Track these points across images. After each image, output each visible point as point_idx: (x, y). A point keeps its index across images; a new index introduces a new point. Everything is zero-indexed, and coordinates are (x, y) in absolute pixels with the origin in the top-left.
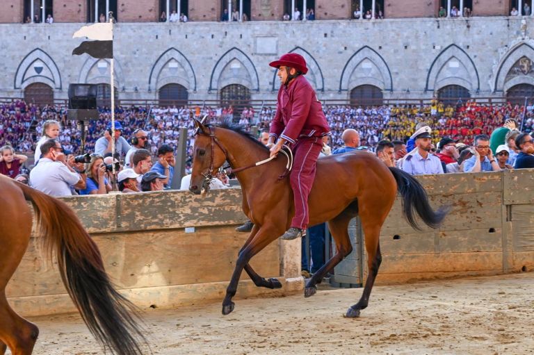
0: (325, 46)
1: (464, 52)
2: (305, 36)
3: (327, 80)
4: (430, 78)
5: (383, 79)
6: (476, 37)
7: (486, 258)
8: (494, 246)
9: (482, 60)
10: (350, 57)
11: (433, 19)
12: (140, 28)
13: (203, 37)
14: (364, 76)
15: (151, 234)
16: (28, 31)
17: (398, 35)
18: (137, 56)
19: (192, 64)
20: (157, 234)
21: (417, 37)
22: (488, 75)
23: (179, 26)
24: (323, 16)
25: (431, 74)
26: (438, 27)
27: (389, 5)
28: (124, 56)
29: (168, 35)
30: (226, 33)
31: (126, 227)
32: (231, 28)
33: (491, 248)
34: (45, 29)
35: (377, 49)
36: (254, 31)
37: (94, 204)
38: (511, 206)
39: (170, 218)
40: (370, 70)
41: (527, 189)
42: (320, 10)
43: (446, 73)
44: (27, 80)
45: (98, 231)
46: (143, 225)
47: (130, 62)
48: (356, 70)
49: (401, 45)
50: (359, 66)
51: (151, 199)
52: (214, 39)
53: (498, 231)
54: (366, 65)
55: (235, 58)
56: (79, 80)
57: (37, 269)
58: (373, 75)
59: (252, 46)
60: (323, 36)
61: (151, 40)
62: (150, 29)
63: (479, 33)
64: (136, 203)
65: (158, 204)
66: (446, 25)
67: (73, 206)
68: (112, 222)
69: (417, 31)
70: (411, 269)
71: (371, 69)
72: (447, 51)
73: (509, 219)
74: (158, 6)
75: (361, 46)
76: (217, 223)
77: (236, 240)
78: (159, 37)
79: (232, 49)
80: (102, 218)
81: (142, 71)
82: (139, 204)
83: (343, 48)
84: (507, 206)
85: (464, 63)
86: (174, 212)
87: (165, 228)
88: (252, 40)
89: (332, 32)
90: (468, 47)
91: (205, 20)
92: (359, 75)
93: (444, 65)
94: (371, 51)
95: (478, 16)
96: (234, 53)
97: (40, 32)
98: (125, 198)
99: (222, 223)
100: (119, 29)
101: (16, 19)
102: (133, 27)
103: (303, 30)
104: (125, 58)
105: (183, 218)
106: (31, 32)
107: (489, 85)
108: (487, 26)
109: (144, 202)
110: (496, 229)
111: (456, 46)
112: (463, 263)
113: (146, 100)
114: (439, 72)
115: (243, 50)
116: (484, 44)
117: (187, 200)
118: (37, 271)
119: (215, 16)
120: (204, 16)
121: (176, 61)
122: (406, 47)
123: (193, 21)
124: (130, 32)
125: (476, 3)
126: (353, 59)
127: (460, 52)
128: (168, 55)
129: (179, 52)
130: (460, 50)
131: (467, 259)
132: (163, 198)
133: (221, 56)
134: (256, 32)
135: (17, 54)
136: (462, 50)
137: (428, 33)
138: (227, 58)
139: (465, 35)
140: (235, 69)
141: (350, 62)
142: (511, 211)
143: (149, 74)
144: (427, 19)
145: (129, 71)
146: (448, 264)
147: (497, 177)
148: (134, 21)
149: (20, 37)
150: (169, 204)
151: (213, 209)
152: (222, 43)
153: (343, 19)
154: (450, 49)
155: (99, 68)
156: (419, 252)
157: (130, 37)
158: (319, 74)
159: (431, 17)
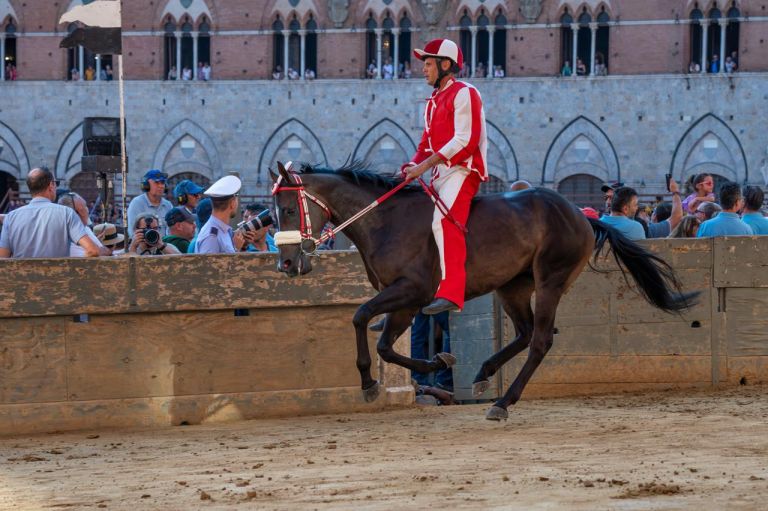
0: (520, 115)
1: (725, 125)
2: (491, 102)
3: (524, 168)
4: (675, 165)
5: (606, 165)
6: (744, 102)
7: (686, 364)
8: (698, 347)
9: (751, 138)
10: (557, 133)
11: (680, 76)
12: (245, 88)
13: (339, 103)
14: (578, 160)
15: (183, 317)
16: (75, 93)
17: (629, 100)
18: (239, 131)
19: (322, 143)
20: (192, 318)
21: (656, 103)
22: (760, 160)
23: (303, 86)
24: (518, 70)
25: (676, 159)
26: (688, 88)
27: (616, 55)
28: (220, 131)
29: (286, 100)
30: (373, 96)
31: (145, 306)
32: (380, 87)
33: (694, 350)
34: (101, 90)
35: (597, 121)
36: (415, 93)
37: (95, 270)
38: (724, 289)
39: (211, 295)
40: (586, 152)
41: (749, 265)
42: (512, 61)
43: (699, 156)
44: (73, 166)
45: (101, 310)
46: (169, 304)
47: (230, 139)
48: (567, 152)
49: (633, 114)
50: (571, 147)
51: (182, 265)
52: (355, 106)
53: (705, 325)
54: (582, 145)
55: (386, 135)
56: (152, 167)
57: (8, 364)
58: (591, 159)
59: (413, 116)
60: (518, 100)
61: (262, 107)
62: (259, 90)
63: (748, 96)
64: (159, 271)
65: (192, 273)
66: (700, 84)
67: (63, 272)
68: (122, 299)
69: (657, 94)
70: (574, 377)
71: (588, 151)
72: (701, 123)
73: (722, 308)
74: (271, 54)
75: (574, 116)
76: (282, 303)
77: (312, 329)
78: (273, 103)
79: (383, 120)
80: (108, 291)
81: (247, 153)
82: (163, 272)
83: (547, 120)
84: (719, 289)
85: (725, 141)
86: (218, 286)
87: (203, 308)
88: (412, 107)
89: (531, 95)
90: (732, 117)
91: (342, 77)
92: (570, 160)
93: (696, 144)
94: (589, 123)
95: (746, 71)
96: (386, 127)
97: (93, 93)
98: (143, 263)
99: (291, 303)
100: (213, 90)
101: (55, 74)
102: (234, 87)
103: (488, 92)
104: (222, 135)
105: (230, 294)
106: (80, 94)
107: (761, 174)
108: (760, 87)
109: (171, 269)
110: (702, 323)
111: (714, 116)
112: (652, 371)
113: (253, 197)
114: (689, 156)
115: (399, 121)
116: (754, 113)
117: (238, 268)
118: (9, 368)
119: (358, 70)
120: (341, 71)
121: (300, 138)
122: (640, 118)
123: (324, 78)
124: (230, 95)
125: (743, 53)
126: (563, 135)
127: (720, 125)
128: (286, 130)
129: (304, 125)
130: (719, 123)
131: (658, 365)
132: (200, 264)
133: (366, 130)
134: (418, 96)
135: (58, 126)
136: (723, 123)
137: (673, 97)
138: (375, 134)
139: (728, 100)
140: (387, 150)
141: (558, 140)
142: (724, 297)
143: (257, 159)
144: (672, 76)
145: (228, 154)
146: (630, 372)
147: (704, 247)
148: (235, 78)
149: (63, 102)
150: (210, 273)
151: (277, 283)
152: (368, 111)
153: (547, 75)
154: (705, 120)
155: (183, 149)
156: (587, 353)
157: (229, 102)
158: (512, 158)
159: (677, 72)
